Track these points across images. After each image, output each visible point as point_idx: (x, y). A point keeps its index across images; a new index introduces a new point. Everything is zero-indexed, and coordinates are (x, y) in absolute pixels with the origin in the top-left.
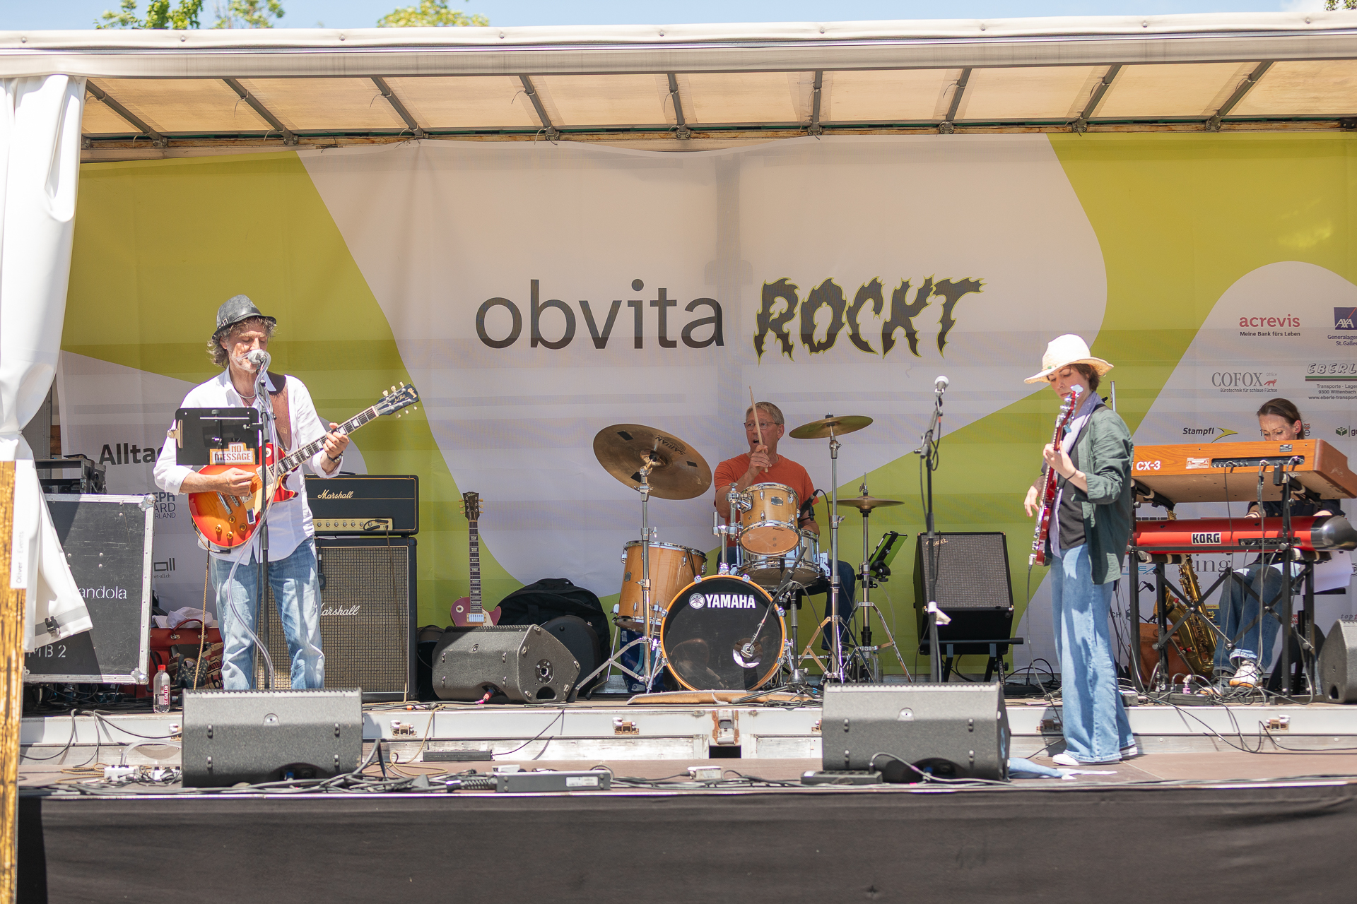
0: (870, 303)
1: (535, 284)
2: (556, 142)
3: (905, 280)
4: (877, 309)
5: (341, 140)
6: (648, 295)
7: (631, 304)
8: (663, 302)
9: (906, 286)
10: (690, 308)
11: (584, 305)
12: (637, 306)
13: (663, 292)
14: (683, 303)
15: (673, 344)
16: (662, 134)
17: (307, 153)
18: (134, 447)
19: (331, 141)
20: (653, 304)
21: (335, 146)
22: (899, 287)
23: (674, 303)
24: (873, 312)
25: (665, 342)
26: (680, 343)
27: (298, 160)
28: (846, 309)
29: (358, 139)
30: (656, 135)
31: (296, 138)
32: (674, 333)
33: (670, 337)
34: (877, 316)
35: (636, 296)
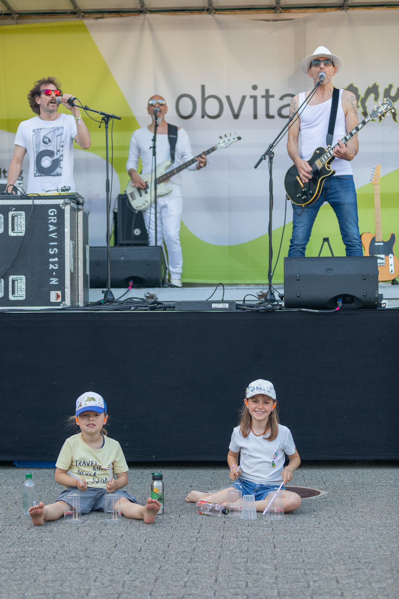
0: (372, 96)
1: (203, 87)
2: (213, 15)
3: (391, 83)
4: (376, 99)
5: (105, 15)
6: (260, 92)
7: (251, 97)
8: (267, 96)
9: (391, 86)
10: (281, 98)
11: (228, 98)
12: (254, 98)
13: (267, 91)
14: (278, 96)
15: (273, 117)
16: (267, 11)
17: (88, 22)
18: (4, 170)
19: (101, 15)
20: (263, 97)
21: (102, 18)
22: (387, 87)
23: (273, 96)
24: (374, 101)
25: (269, 116)
26: (277, 117)
27: (84, 26)
28: (360, 99)
29: (114, 15)
30: (264, 11)
31: (83, 14)
32: (273, 111)
33: (271, 113)
34: (376, 102)
35: (254, 93)
